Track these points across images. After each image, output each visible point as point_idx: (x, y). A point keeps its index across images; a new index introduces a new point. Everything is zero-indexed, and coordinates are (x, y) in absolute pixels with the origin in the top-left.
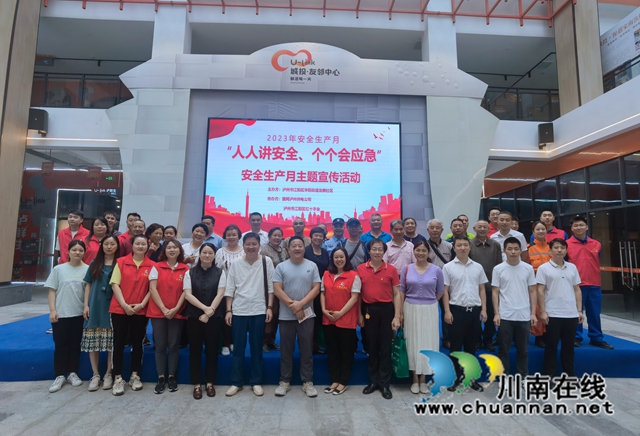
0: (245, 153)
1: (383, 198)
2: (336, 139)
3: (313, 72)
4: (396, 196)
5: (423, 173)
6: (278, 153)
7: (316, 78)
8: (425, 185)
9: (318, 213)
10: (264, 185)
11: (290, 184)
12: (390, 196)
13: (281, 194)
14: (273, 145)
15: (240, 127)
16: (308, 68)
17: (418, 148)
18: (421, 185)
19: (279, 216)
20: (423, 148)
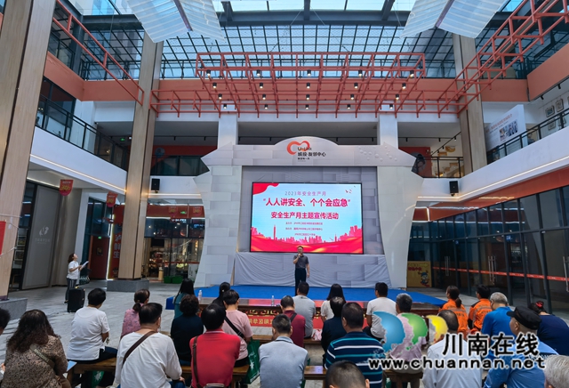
0: (273, 202)
1: (352, 228)
2: (324, 193)
3: (310, 154)
4: (359, 227)
5: (375, 212)
6: (291, 202)
7: (312, 158)
8: (377, 220)
9: (314, 237)
10: (284, 220)
11: (298, 220)
12: (356, 227)
13: (293, 226)
14: (288, 197)
15: (270, 187)
16: (308, 152)
17: (372, 198)
18: (374, 220)
19: (292, 239)
20: (375, 197)
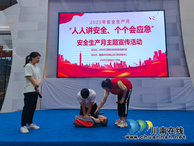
0: (79, 30)
1: (156, 53)
2: (128, 21)
4: (164, 51)
5: (179, 38)
6: (96, 30)
8: (180, 45)
9: (119, 62)
10: (89, 48)
11: (103, 47)
12: (160, 51)
13: (99, 52)
14: (93, 26)
15: (75, 17)
17: (174, 24)
19: (97, 65)
20: (178, 24)
